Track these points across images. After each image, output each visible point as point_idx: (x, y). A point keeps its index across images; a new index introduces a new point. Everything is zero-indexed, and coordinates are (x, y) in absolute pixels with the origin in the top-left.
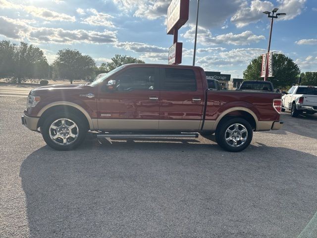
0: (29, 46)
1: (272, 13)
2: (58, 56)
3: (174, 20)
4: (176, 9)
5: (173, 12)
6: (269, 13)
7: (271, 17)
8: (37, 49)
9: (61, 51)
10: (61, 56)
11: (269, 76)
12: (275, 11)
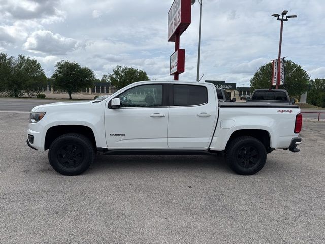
0: (26, 58)
1: (281, 15)
2: (56, 68)
3: (175, 25)
4: (177, 13)
5: (174, 17)
6: (278, 16)
7: (280, 20)
8: (34, 62)
9: (59, 63)
10: (59, 68)
11: (281, 84)
12: (284, 13)
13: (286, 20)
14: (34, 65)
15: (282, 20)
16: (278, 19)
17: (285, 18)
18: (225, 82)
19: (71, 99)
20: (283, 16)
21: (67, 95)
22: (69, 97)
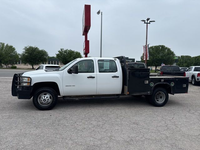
0: (5, 45)
2: (24, 51)
6: (145, 21)
7: (146, 23)
8: (11, 47)
9: (26, 47)
10: (26, 50)
11: (148, 59)
12: (148, 19)
13: (150, 23)
14: (11, 49)
15: (147, 23)
16: (145, 23)
17: (148, 22)
18: (128, 58)
19: (33, 69)
20: (147, 21)
21: (30, 67)
22: (32, 68)
